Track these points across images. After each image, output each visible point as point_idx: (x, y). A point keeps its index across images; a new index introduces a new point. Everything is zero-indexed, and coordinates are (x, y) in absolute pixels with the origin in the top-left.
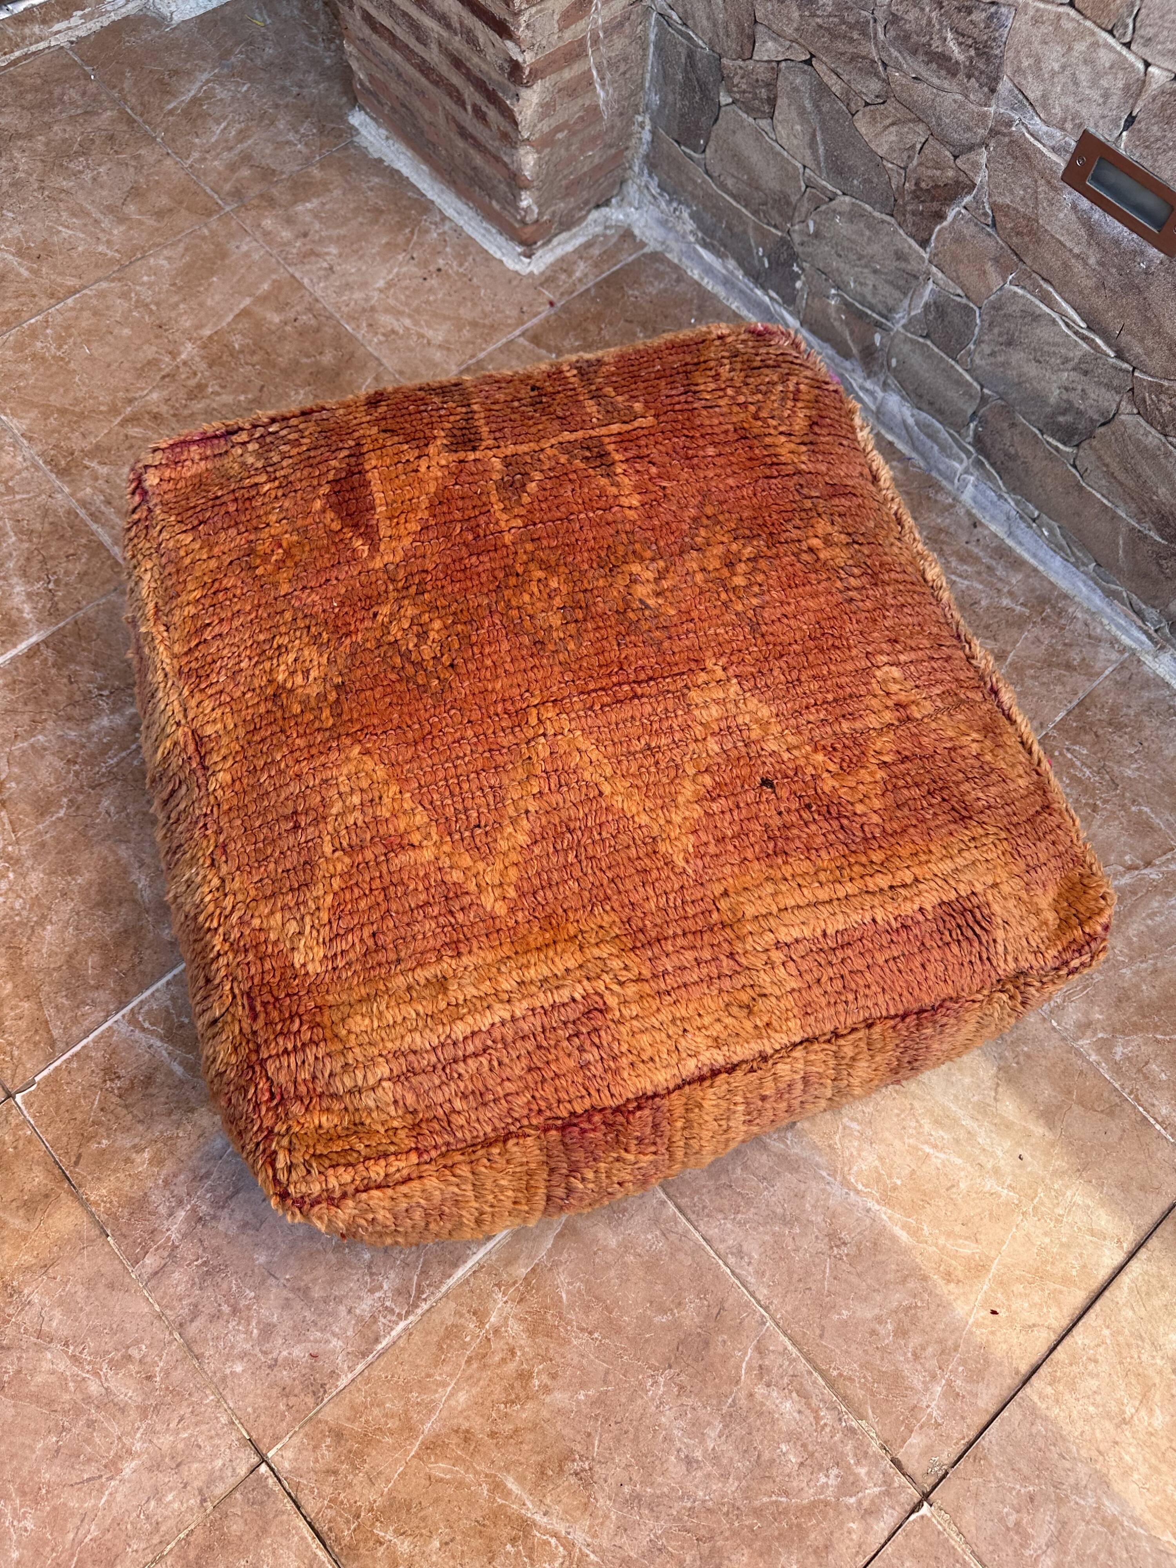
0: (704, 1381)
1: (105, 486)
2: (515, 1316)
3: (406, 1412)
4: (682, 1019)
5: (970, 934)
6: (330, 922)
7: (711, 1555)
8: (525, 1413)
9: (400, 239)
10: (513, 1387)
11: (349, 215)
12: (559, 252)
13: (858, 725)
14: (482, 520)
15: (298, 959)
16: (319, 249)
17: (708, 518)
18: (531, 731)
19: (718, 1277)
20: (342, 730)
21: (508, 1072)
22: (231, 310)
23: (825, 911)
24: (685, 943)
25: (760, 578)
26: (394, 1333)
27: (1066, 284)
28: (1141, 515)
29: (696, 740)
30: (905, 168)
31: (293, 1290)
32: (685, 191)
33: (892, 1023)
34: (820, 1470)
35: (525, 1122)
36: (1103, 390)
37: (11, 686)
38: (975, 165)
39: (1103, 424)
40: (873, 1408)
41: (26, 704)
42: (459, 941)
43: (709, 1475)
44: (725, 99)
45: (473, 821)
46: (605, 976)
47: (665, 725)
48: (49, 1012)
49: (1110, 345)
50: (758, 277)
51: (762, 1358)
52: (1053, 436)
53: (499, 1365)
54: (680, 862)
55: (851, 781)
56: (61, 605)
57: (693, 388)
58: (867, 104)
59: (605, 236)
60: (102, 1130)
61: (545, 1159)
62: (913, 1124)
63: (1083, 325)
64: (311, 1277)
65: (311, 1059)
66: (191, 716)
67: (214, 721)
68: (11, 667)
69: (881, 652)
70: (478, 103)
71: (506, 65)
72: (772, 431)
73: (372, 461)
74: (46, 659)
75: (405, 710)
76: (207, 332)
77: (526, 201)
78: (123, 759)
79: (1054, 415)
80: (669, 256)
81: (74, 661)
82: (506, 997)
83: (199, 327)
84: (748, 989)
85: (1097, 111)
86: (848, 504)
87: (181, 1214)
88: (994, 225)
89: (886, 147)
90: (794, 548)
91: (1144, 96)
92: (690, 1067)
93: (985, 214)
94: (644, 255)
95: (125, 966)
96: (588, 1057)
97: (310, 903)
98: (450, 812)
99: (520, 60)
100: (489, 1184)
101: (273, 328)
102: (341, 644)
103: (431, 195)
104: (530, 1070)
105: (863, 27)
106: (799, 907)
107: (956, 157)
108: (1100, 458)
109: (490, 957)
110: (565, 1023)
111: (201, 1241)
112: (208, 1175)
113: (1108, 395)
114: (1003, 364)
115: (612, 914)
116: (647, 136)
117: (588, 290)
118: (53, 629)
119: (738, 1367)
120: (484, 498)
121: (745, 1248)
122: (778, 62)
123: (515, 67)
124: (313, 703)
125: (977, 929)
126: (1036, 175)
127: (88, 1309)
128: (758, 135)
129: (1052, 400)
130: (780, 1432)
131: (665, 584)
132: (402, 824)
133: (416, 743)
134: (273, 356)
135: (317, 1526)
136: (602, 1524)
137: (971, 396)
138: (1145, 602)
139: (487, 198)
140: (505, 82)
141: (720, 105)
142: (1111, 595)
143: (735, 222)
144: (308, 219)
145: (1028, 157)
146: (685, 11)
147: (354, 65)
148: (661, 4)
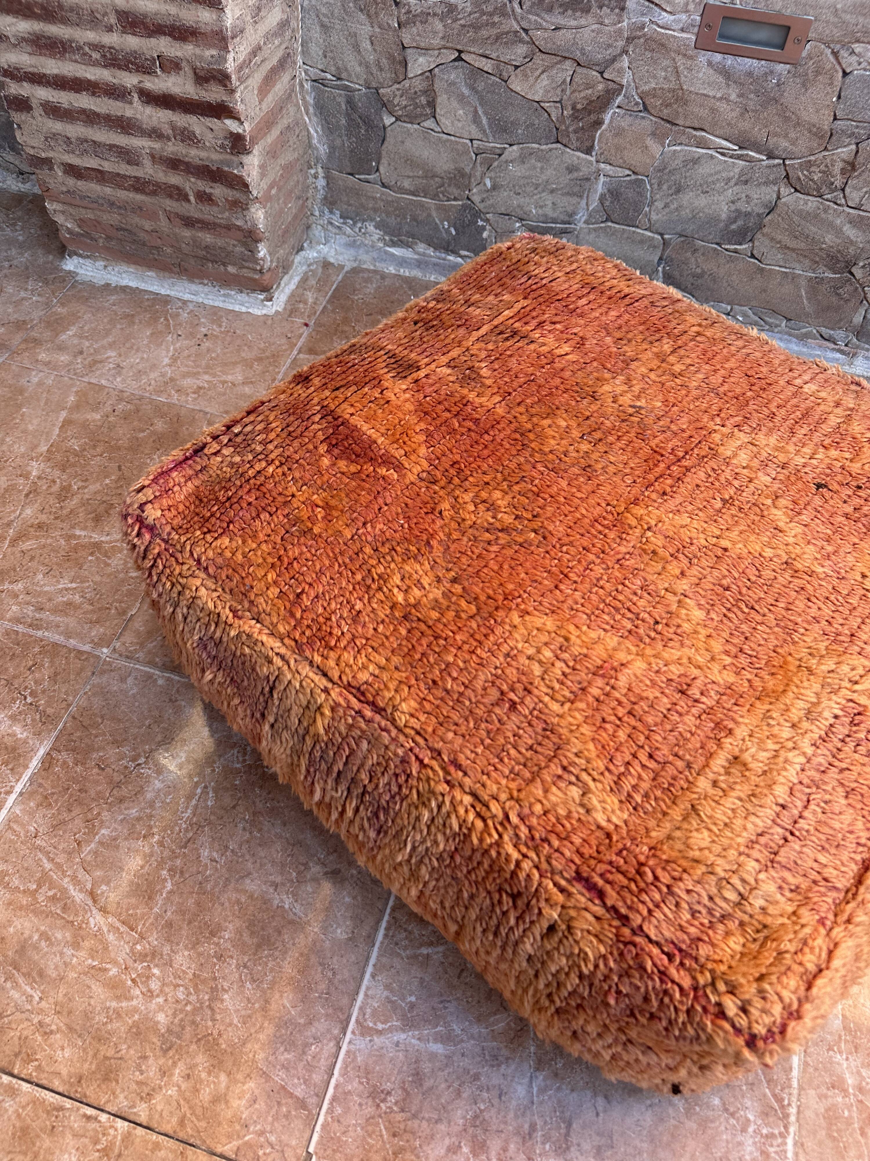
1: (28, 598)
2: (863, 1065)
6: (606, 768)
11: (108, 327)
12: (288, 291)
14: (469, 408)
15: (600, 818)
16: (99, 357)
17: (621, 339)
18: (639, 531)
20: (489, 609)
21: (836, 806)
22: (54, 425)
25: (688, 361)
26: (790, 1154)
27: (715, 124)
28: (815, 265)
29: (751, 480)
30: (560, 101)
32: (366, 209)
36: (763, 188)
37: (46, 802)
38: (620, 72)
39: (769, 213)
41: (70, 811)
42: (721, 721)
44: (388, 120)
45: (652, 622)
46: (844, 684)
47: (722, 480)
48: (279, 1076)
49: (760, 153)
50: (448, 247)
52: (730, 243)
54: (819, 570)
56: (50, 711)
57: (531, 275)
58: (517, 67)
59: (311, 271)
63: (736, 148)
65: (684, 895)
66: (335, 676)
67: (363, 667)
68: (35, 787)
69: (793, 379)
70: (202, 188)
71: (226, 143)
72: (604, 279)
73: (346, 411)
74: (65, 762)
76: (43, 448)
77: (263, 251)
78: (196, 807)
79: (727, 226)
80: (364, 266)
81: (93, 750)
82: (790, 744)
83: (34, 447)
88: (645, 108)
89: (541, 91)
90: (688, 336)
93: (637, 104)
94: (347, 272)
95: (322, 986)
97: (576, 760)
98: (626, 624)
99: (241, 131)
101: (99, 423)
102: (431, 548)
103: (163, 292)
104: (849, 795)
107: (601, 73)
108: (772, 239)
109: (753, 719)
110: (844, 740)
112: (533, 1128)
113: (768, 189)
114: (677, 209)
115: (808, 633)
116: (321, 182)
117: (325, 307)
118: (55, 734)
120: (456, 395)
122: (431, 71)
123: (236, 140)
124: (445, 603)
126: (673, 55)
128: (425, 134)
129: (724, 216)
131: (636, 389)
132: (601, 652)
134: (113, 443)
137: (655, 247)
138: (833, 329)
139: (222, 268)
140: (228, 157)
141: (385, 128)
142: (803, 338)
143: (418, 212)
144: (76, 341)
145: (663, 45)
146: (338, 68)
147: (60, 219)
148: (314, 72)
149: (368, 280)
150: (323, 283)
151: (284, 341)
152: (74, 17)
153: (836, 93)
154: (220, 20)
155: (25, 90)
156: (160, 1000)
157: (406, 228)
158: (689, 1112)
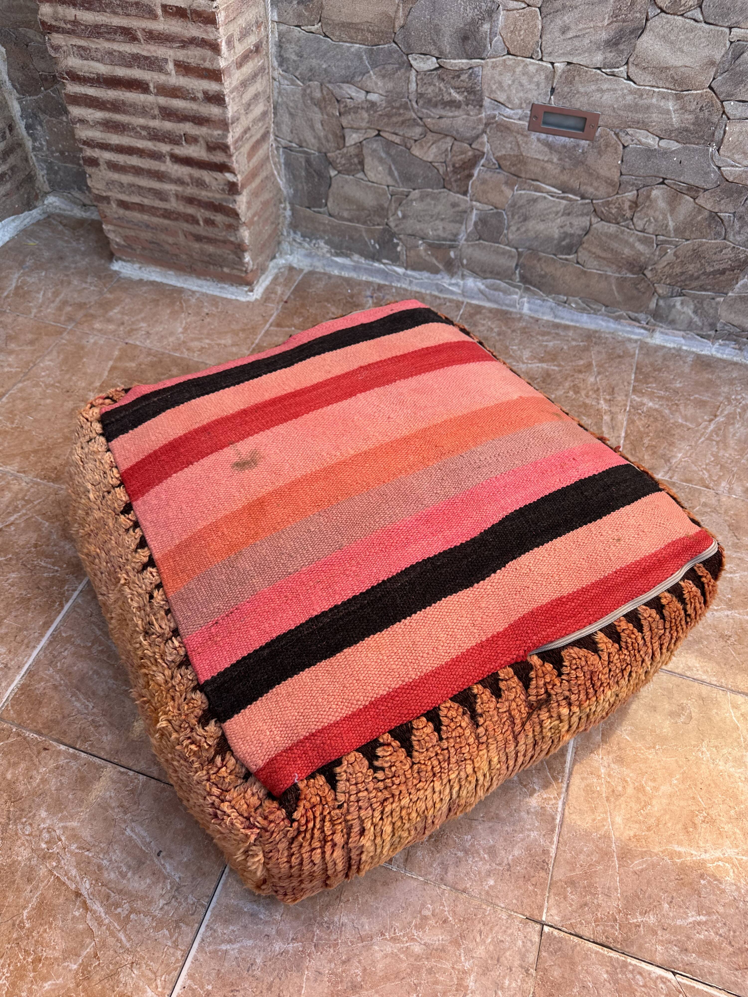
0: (723, 737)
3: (597, 846)
8: (655, 808)
9: (176, 308)
10: (639, 799)
11: (141, 307)
12: (264, 286)
16: (134, 327)
22: (104, 370)
26: (559, 809)
27: (545, 177)
28: (619, 269)
30: (445, 162)
31: (489, 820)
32: (319, 231)
36: (580, 218)
38: (482, 144)
39: (585, 235)
44: (333, 173)
49: (576, 196)
50: (374, 257)
52: (562, 254)
53: (624, 792)
58: (416, 141)
59: (280, 272)
63: (560, 192)
70: (208, 216)
71: (226, 187)
77: (247, 258)
79: (559, 243)
80: (317, 270)
83: (91, 383)
85: (535, 93)
88: (500, 167)
89: (432, 156)
91: (557, 77)
93: (494, 164)
94: (305, 274)
99: (235, 180)
101: (135, 369)
103: (179, 285)
105: (405, 107)
107: (470, 145)
108: (590, 251)
113: (584, 219)
114: (525, 232)
116: (288, 213)
117: (289, 297)
119: (732, 721)
122: (360, 142)
123: (232, 186)
126: (515, 134)
129: (556, 236)
135: (598, 941)
136: (735, 838)
137: (513, 257)
138: (636, 312)
139: (220, 269)
140: (226, 196)
141: (331, 178)
142: (618, 318)
143: (353, 233)
144: (119, 316)
145: (508, 128)
146: (300, 140)
147: (111, 236)
148: (283, 142)
149: (319, 279)
150: (288, 280)
151: (260, 318)
152: (131, 110)
153: (620, 159)
154: (224, 113)
155: (96, 153)
157: (345, 244)
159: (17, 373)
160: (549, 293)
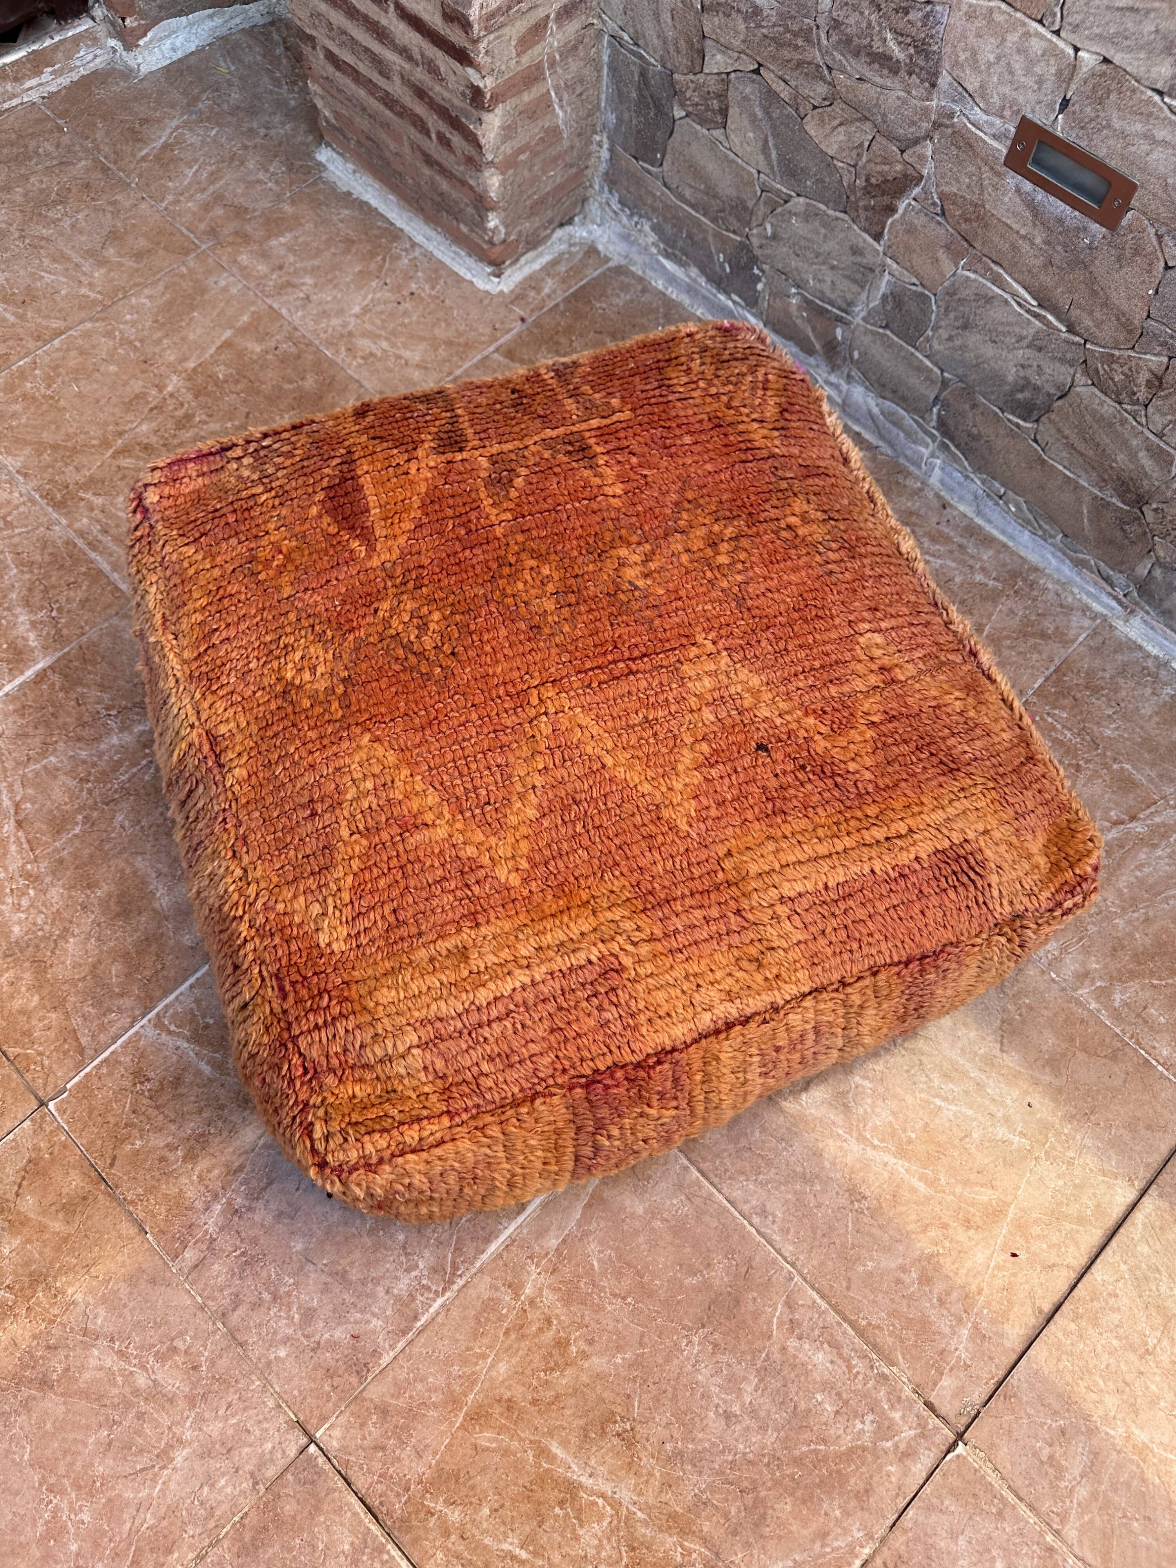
0: (737, 1338)
1: (101, 516)
2: (549, 1287)
4: (695, 975)
5: (965, 879)
6: (351, 902)
7: (755, 1506)
8: (564, 1380)
9: (373, 266)
10: (551, 1355)
11: (322, 247)
12: (527, 271)
13: (846, 689)
14: (473, 516)
15: (323, 939)
16: (295, 280)
17: (689, 502)
18: (534, 711)
19: (744, 1237)
20: (351, 721)
21: (531, 1034)
22: (213, 342)
23: (825, 865)
24: (693, 903)
25: (743, 556)
26: (432, 1310)
27: (1015, 264)
28: (1102, 483)
29: (692, 711)
30: (855, 166)
31: (331, 1274)
32: (645, 204)
33: (896, 969)
34: (855, 1417)
35: (551, 1082)
36: (1058, 365)
37: (21, 711)
38: (922, 158)
39: (1060, 398)
40: (903, 1354)
41: (36, 728)
42: (477, 912)
43: (748, 1428)
44: (678, 113)
45: (483, 799)
46: (618, 938)
47: (661, 698)
48: (76, 1021)
49: (1061, 320)
50: (720, 282)
51: (792, 1312)
52: (1013, 413)
53: (536, 1335)
54: (684, 827)
55: (842, 741)
56: (65, 632)
57: (666, 382)
58: (815, 107)
59: (569, 253)
60: (135, 1133)
61: (571, 1117)
62: (924, 1079)
63: (1034, 303)
64: (348, 1260)
65: (342, 1032)
66: (204, 717)
67: (227, 721)
68: (20, 693)
69: (863, 620)
70: (442, 130)
71: (468, 92)
72: (745, 419)
73: (363, 467)
74: (53, 684)
75: (411, 698)
76: (191, 365)
77: (493, 221)
78: (134, 775)
79: (1012, 393)
80: (633, 268)
81: (81, 684)
82: (525, 962)
83: (185, 359)
84: (757, 944)
85: (1032, 97)
86: (821, 483)
87: (217, 1208)
88: (943, 214)
89: (836, 146)
90: (773, 526)
91: (1077, 79)
92: (706, 1020)
93: (934, 204)
94: (609, 269)
95: (147, 973)
96: (607, 1015)
97: (332, 885)
98: (459, 791)
99: (481, 85)
100: (519, 1145)
101: (255, 357)
102: (345, 640)
103: (399, 223)
104: (552, 1031)
105: (807, 34)
106: (800, 862)
107: (902, 152)
108: (1059, 430)
109: (507, 926)
110: (583, 985)
111: (238, 1232)
113: (1063, 369)
114: (961, 348)
115: (622, 879)
116: (605, 154)
117: (557, 305)
118: (58, 654)
119: (770, 1323)
120: (473, 495)
121: (768, 1207)
122: (728, 74)
123: (477, 93)
124: (322, 697)
125: (972, 875)
126: (980, 162)
127: (131, 1305)
128: (713, 144)
129: (1010, 379)
130: (815, 1382)
131: (652, 566)
132: (415, 804)
133: (423, 729)
134: (257, 384)
135: (368, 1501)
136: (647, 1482)
137: (932, 382)
138: (1112, 569)
139: (455, 223)
140: (467, 108)
141: (674, 119)
142: (1079, 564)
143: (694, 230)
144: (283, 252)
145: (971, 146)
146: (636, 32)
147: (319, 103)
148: (612, 26)
149: (625, 288)
150: (576, 271)
151: (488, 330)
153: (1154, 285)
156: (23, 916)
158: (371, 1232)
159: (95, 303)
160: (978, 470)
